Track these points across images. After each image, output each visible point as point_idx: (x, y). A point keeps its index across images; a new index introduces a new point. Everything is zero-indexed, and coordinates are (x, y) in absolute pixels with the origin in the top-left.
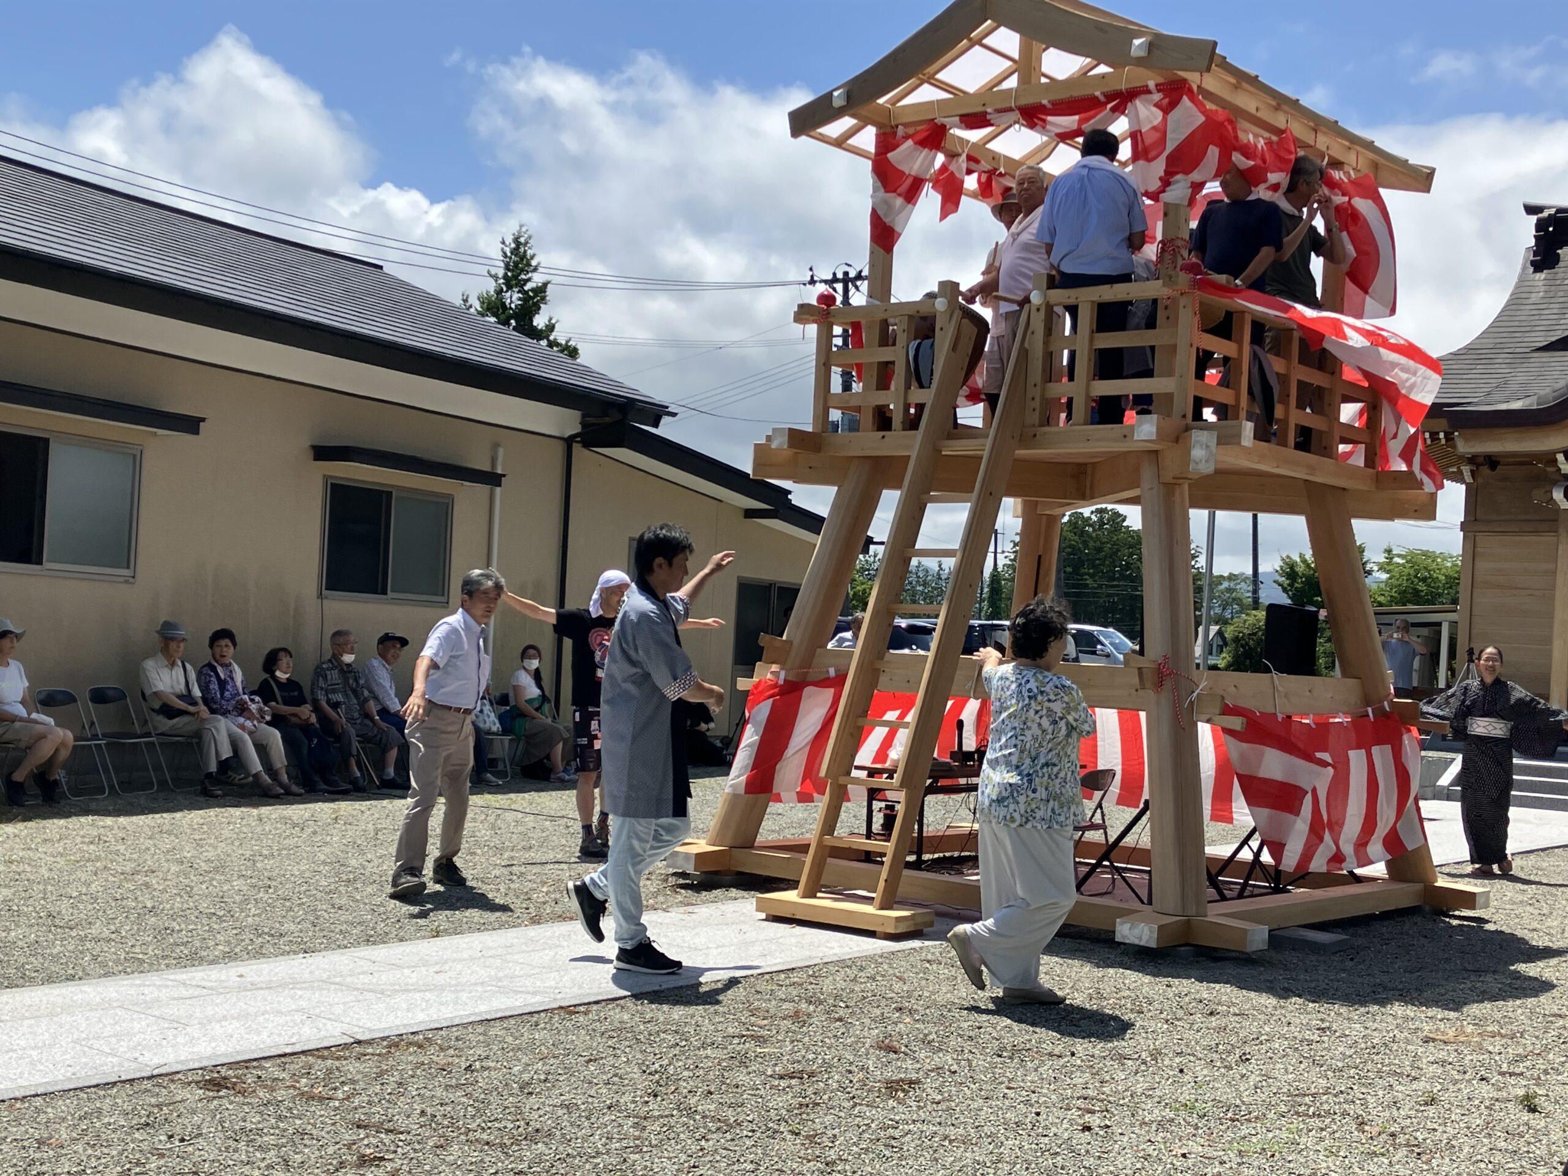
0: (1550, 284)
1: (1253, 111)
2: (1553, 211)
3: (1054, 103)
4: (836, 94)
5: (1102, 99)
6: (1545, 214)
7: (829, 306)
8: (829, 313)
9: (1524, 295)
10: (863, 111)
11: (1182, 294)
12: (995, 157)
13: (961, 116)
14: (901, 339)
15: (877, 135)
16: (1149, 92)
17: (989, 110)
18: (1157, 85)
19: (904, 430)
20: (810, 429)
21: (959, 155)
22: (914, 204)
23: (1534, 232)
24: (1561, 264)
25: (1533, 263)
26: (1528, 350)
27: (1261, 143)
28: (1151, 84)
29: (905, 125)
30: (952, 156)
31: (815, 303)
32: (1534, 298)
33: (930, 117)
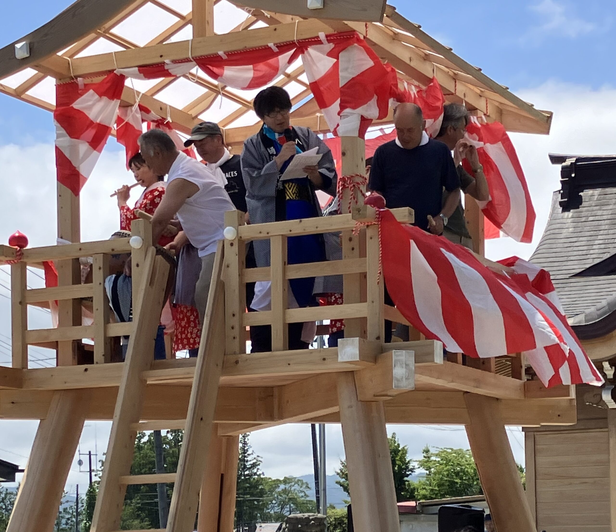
0: (577, 220)
1: (408, 62)
2: (573, 160)
3: (228, 54)
4: (18, 46)
5: (276, 50)
6: (568, 163)
7: (21, 247)
8: (22, 254)
9: (556, 231)
10: (46, 62)
11: (368, 226)
12: (162, 107)
13: (139, 67)
14: (97, 275)
15: (58, 87)
16: (320, 42)
17: (167, 61)
18: (327, 36)
19: (106, 362)
20: (10, 366)
21: (132, 105)
22: (100, 151)
23: (560, 179)
24: (584, 204)
25: (561, 204)
26: (567, 276)
27: (413, 91)
28: (322, 36)
29: (83, 76)
30: (125, 106)
31: (8, 245)
32: (565, 233)
33: (110, 68)
